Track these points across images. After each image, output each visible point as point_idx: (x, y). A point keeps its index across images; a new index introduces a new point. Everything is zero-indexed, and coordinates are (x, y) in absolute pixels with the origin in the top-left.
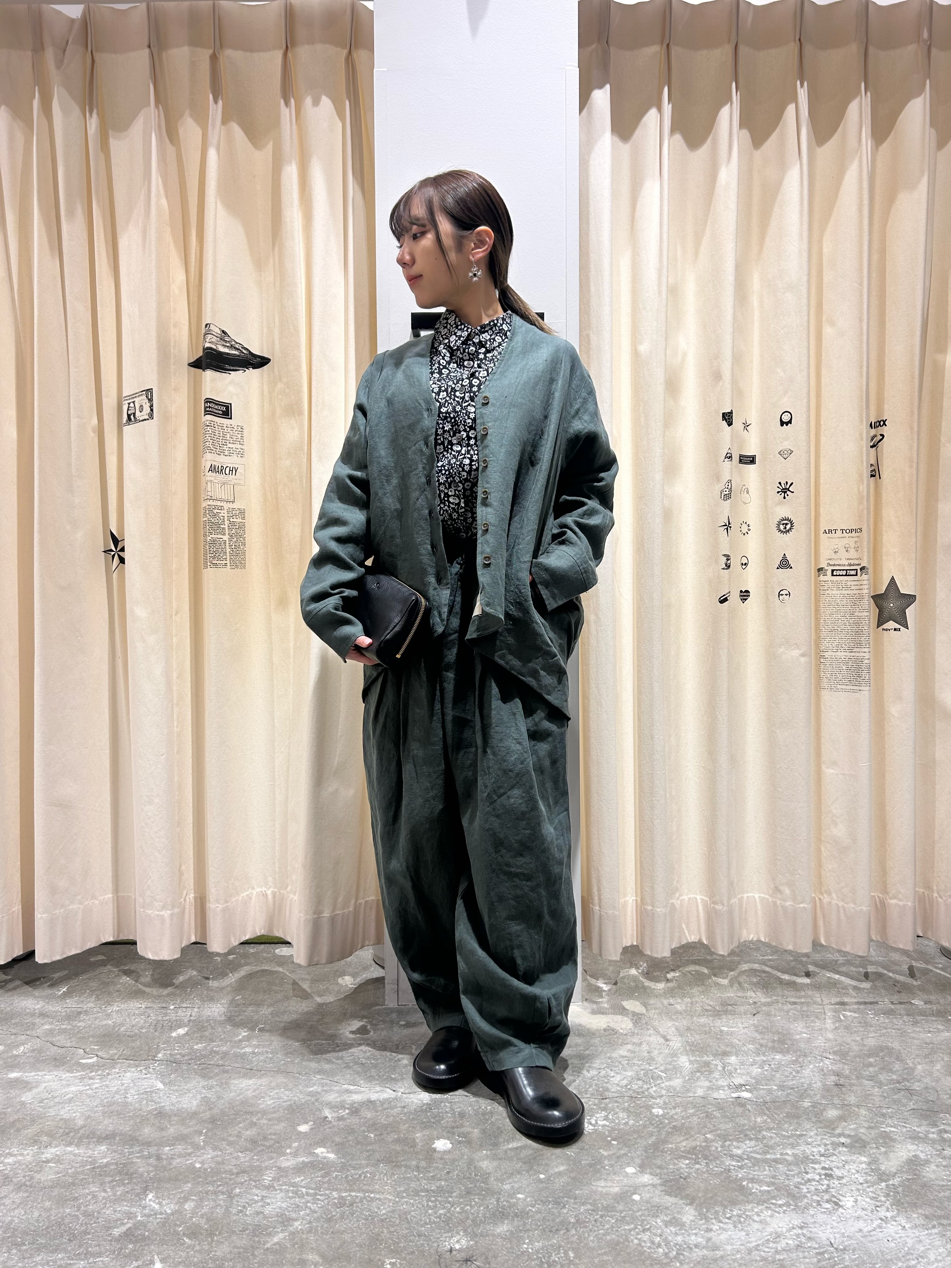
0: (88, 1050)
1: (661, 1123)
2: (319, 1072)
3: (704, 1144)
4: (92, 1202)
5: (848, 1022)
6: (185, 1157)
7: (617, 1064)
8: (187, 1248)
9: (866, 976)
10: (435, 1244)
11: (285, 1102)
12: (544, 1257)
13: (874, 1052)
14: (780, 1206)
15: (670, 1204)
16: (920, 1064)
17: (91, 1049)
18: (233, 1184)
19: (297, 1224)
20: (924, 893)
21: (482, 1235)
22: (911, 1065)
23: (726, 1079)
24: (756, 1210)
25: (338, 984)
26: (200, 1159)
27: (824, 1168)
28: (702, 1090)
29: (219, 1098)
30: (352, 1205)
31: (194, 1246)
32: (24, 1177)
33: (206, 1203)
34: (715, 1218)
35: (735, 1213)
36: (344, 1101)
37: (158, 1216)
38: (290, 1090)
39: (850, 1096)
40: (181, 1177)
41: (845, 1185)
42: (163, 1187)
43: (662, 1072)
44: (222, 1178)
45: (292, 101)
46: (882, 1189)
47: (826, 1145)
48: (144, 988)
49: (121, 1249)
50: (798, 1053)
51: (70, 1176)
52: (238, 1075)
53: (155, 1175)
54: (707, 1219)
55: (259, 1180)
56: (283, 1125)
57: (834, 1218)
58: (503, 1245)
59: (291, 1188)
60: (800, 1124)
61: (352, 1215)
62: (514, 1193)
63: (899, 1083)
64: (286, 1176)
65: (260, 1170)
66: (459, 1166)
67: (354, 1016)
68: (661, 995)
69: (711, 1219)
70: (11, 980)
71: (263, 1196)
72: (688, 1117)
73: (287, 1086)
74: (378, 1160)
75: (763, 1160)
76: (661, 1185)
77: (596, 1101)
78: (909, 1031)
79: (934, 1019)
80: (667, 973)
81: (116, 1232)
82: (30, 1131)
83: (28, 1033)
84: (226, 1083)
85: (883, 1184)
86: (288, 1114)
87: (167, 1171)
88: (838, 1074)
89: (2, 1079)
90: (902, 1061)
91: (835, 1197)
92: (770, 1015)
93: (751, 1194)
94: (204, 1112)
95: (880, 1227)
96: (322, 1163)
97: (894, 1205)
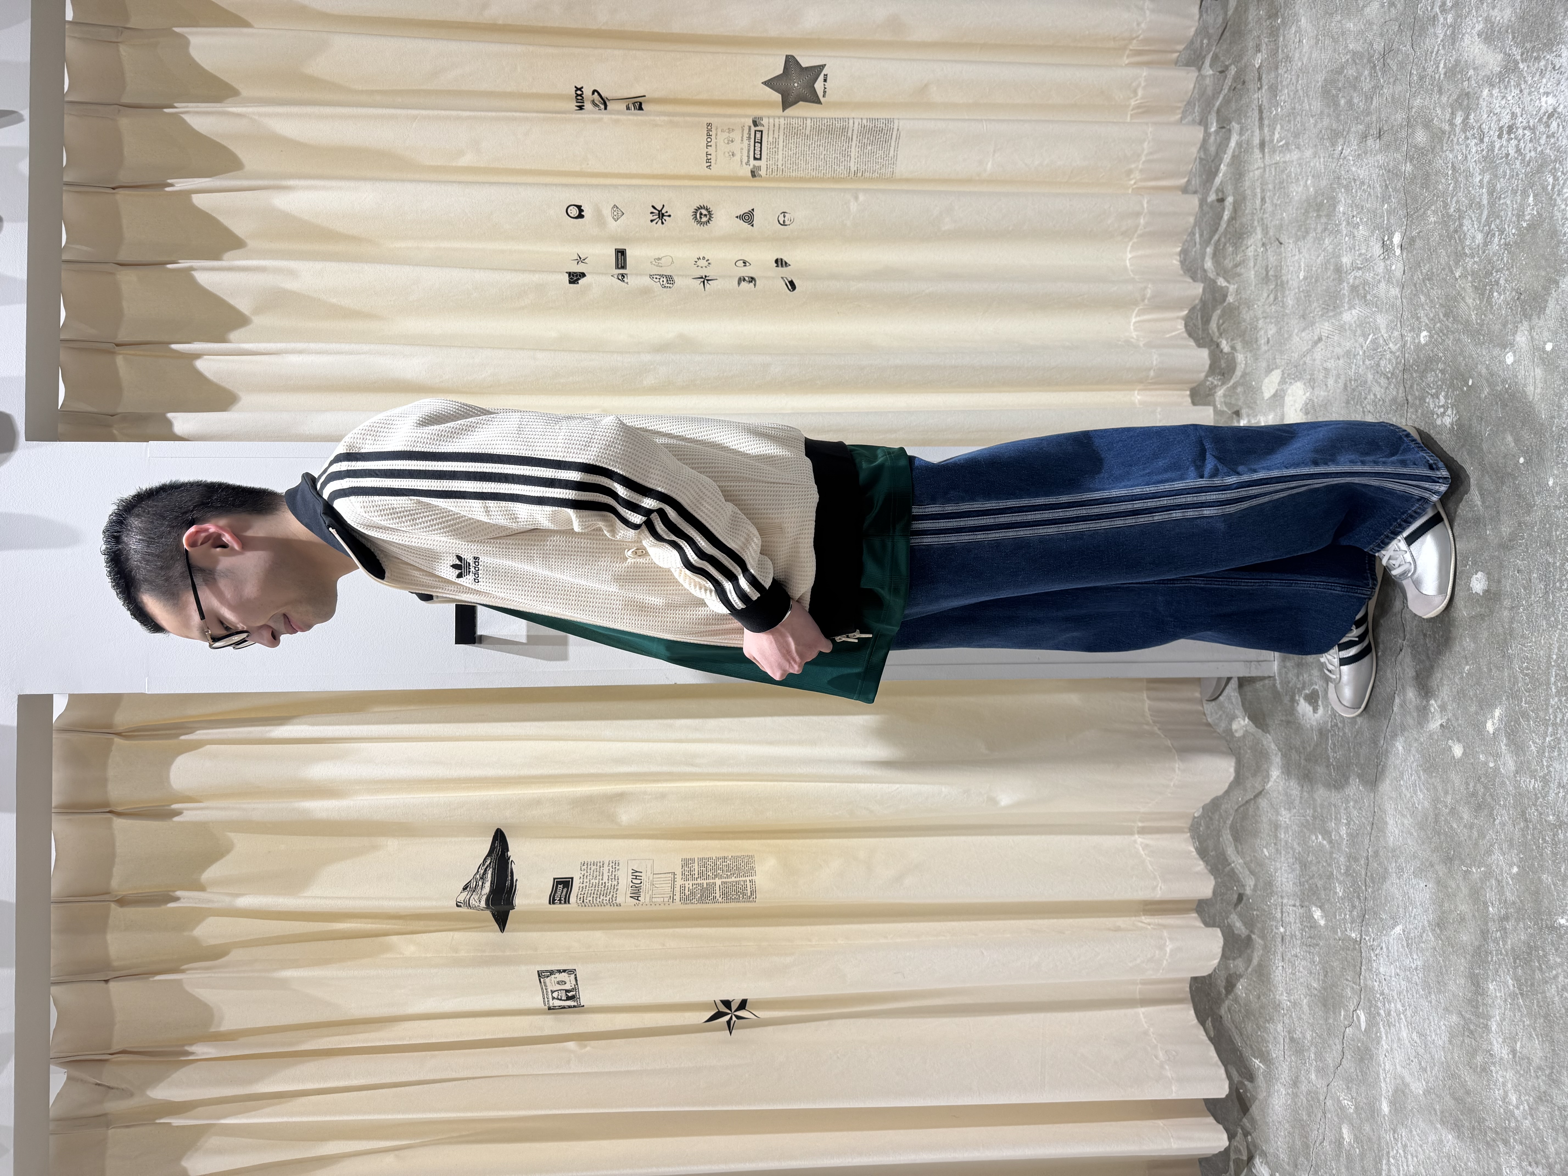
0: (1346, 1023)
1: (1441, 331)
2: (1375, 742)
3: (1470, 278)
5: (1289, 135)
6: (1502, 887)
7: (1356, 393)
11: (1419, 777)
13: (1331, 100)
14: (1556, 179)
15: (1558, 307)
16: (1346, 47)
17: (1345, 1018)
18: (1541, 824)
22: (1348, 57)
23: (1375, 264)
25: (1244, 736)
26: (1506, 868)
27: (1500, 137)
28: (1391, 289)
29: (1415, 857)
32: (1537, 1077)
36: (1417, 707)
38: (1402, 774)
39: (1395, 120)
40: (1533, 888)
41: (1523, 109)
42: (1547, 908)
43: (1366, 340)
44: (1533, 838)
45: (174, 806)
46: (1528, 67)
47: (1467, 138)
48: (1254, 966)
50: (1335, 186)
51: (1535, 1022)
52: (1381, 838)
53: (1530, 919)
55: (1536, 795)
56: (1453, 775)
59: (1547, 754)
60: (1438, 172)
62: (1547, 490)
63: (1374, 66)
64: (1529, 762)
65: (1520, 795)
66: (1509, 559)
67: (1291, 710)
68: (1255, 355)
71: (1559, 786)
72: (1432, 301)
73: (1396, 778)
74: (1503, 656)
75: (1491, 207)
76: (1530, 320)
77: (1411, 409)
78: (1300, 64)
79: (1281, 39)
80: (1222, 351)
82: (1469, 1079)
83: (1322, 1098)
84: (1394, 850)
85: (1521, 66)
86: (1438, 772)
87: (1524, 905)
88: (1364, 137)
89: (1391, 1122)
90: (1343, 67)
91: (1540, 120)
92: (1281, 226)
93: (1540, 215)
94: (1436, 872)
96: (1509, 722)
97: (1551, 49)
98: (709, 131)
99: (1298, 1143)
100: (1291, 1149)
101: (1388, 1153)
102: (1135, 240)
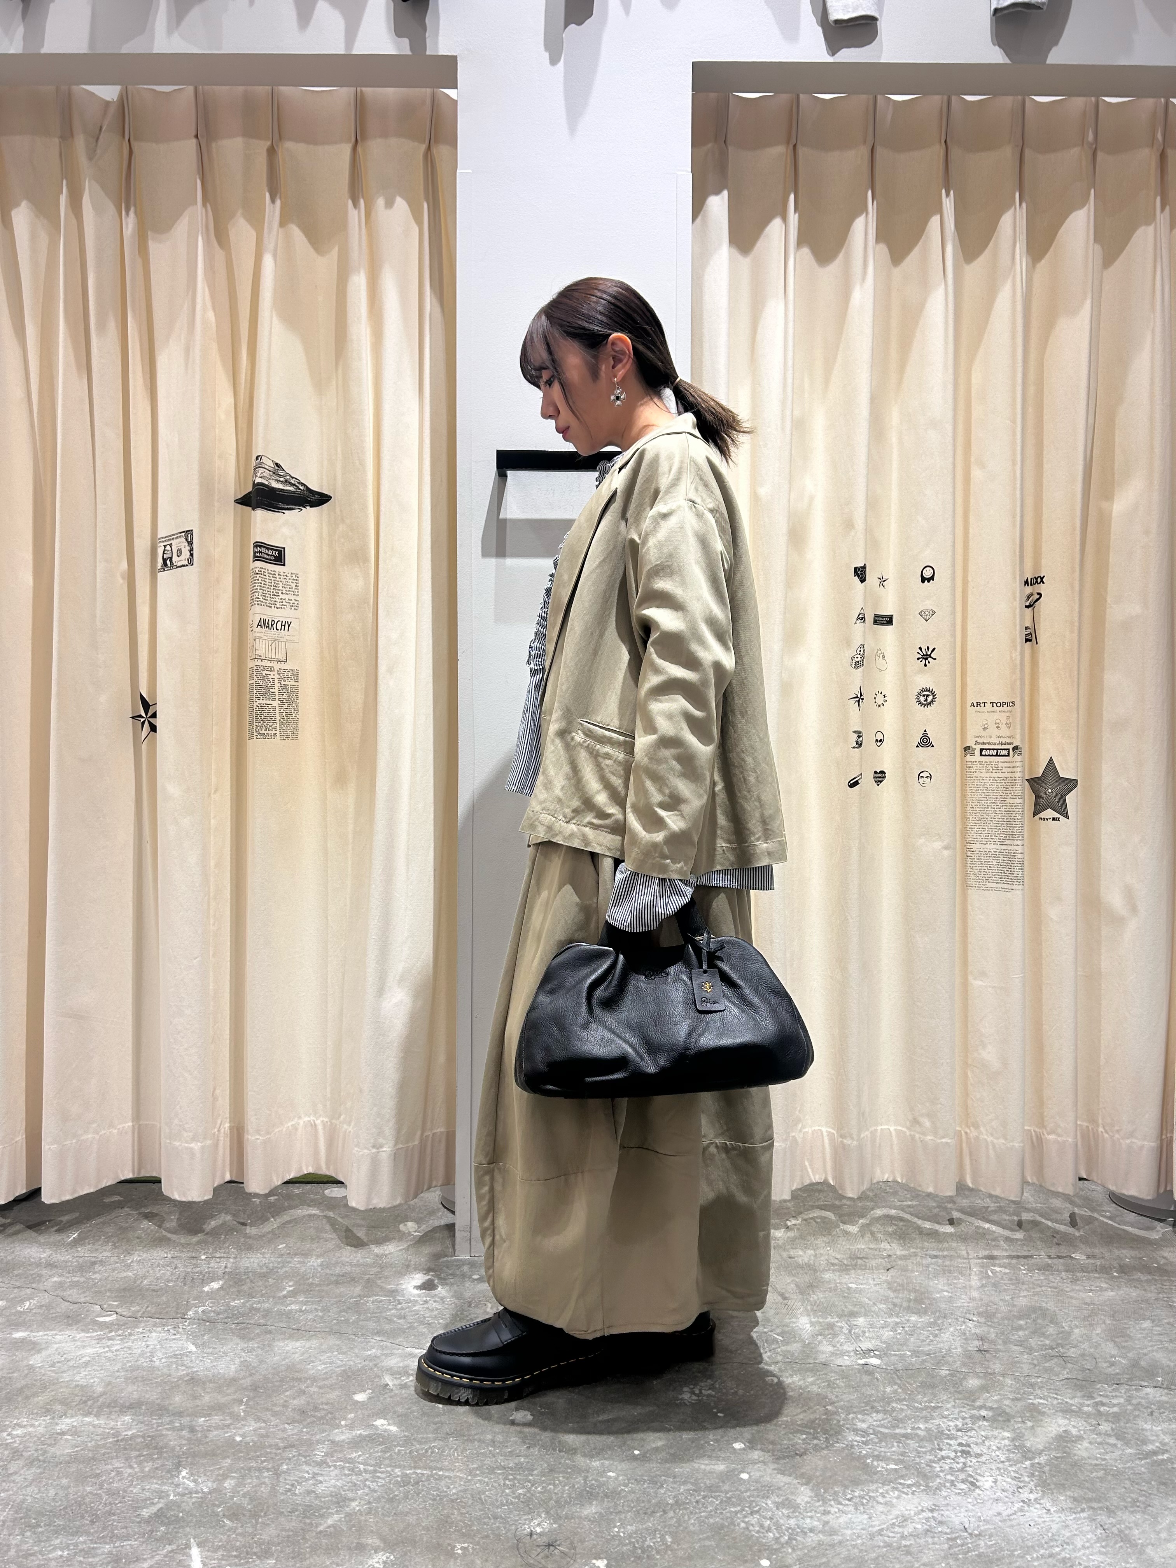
0: (105, 1306)
2: (378, 1333)
3: (824, 1417)
4: (117, 1479)
5: (997, 1279)
6: (223, 1429)
8: (229, 1530)
9: (1020, 1224)
10: (513, 1527)
11: (339, 1367)
12: (638, 1541)
13: (1026, 1313)
14: (909, 1486)
15: (782, 1484)
16: (1077, 1327)
17: (109, 1305)
18: (279, 1460)
19: (354, 1504)
20: (1088, 1127)
21: (567, 1517)
22: (1067, 1328)
23: (852, 1344)
24: (881, 1491)
25: (399, 1231)
26: (241, 1432)
27: (960, 1444)
28: (824, 1356)
29: (261, 1362)
30: (417, 1483)
31: (236, 1528)
32: (36, 1450)
33: (249, 1481)
34: (834, 1500)
35: (856, 1494)
36: (406, 1366)
37: (194, 1495)
38: (344, 1353)
39: (994, 1363)
40: (219, 1452)
41: (984, 1463)
42: (198, 1462)
43: (778, 1334)
44: (267, 1453)
45: (362, 201)
46: (1026, 1468)
47: (964, 1418)
48: (169, 1235)
49: (152, 1531)
50: (937, 1314)
51: (89, 1450)
52: (282, 1336)
53: (188, 1449)
54: (825, 1501)
55: (309, 1456)
56: (337, 1393)
57: (970, 1500)
58: (591, 1529)
59: (347, 1465)
60: (935, 1395)
61: (418, 1495)
62: (604, 1471)
63: (1052, 1349)
64: (341, 1451)
65: (311, 1445)
66: (541, 1440)
67: (418, 1268)
68: (779, 1246)
69: (830, 1500)
70: (10, 1224)
71: (315, 1474)
72: (807, 1386)
73: (341, 1348)
74: (448, 1434)
75: (892, 1435)
76: (773, 1462)
78: (1067, 1289)
79: (1097, 1275)
81: (145, 1513)
83: (34, 1286)
84: (270, 1345)
85: (1028, 1463)
86: (341, 1381)
87: (203, 1444)
88: (982, 1339)
89: (5, 1339)
90: (1057, 1324)
91: (971, 1476)
92: (907, 1270)
93: (876, 1473)
94: (244, 1378)
95: (1021, 1510)
96: (383, 1437)
97: (1039, 1486)
98: (1008, 704)
102: (907, 1133)
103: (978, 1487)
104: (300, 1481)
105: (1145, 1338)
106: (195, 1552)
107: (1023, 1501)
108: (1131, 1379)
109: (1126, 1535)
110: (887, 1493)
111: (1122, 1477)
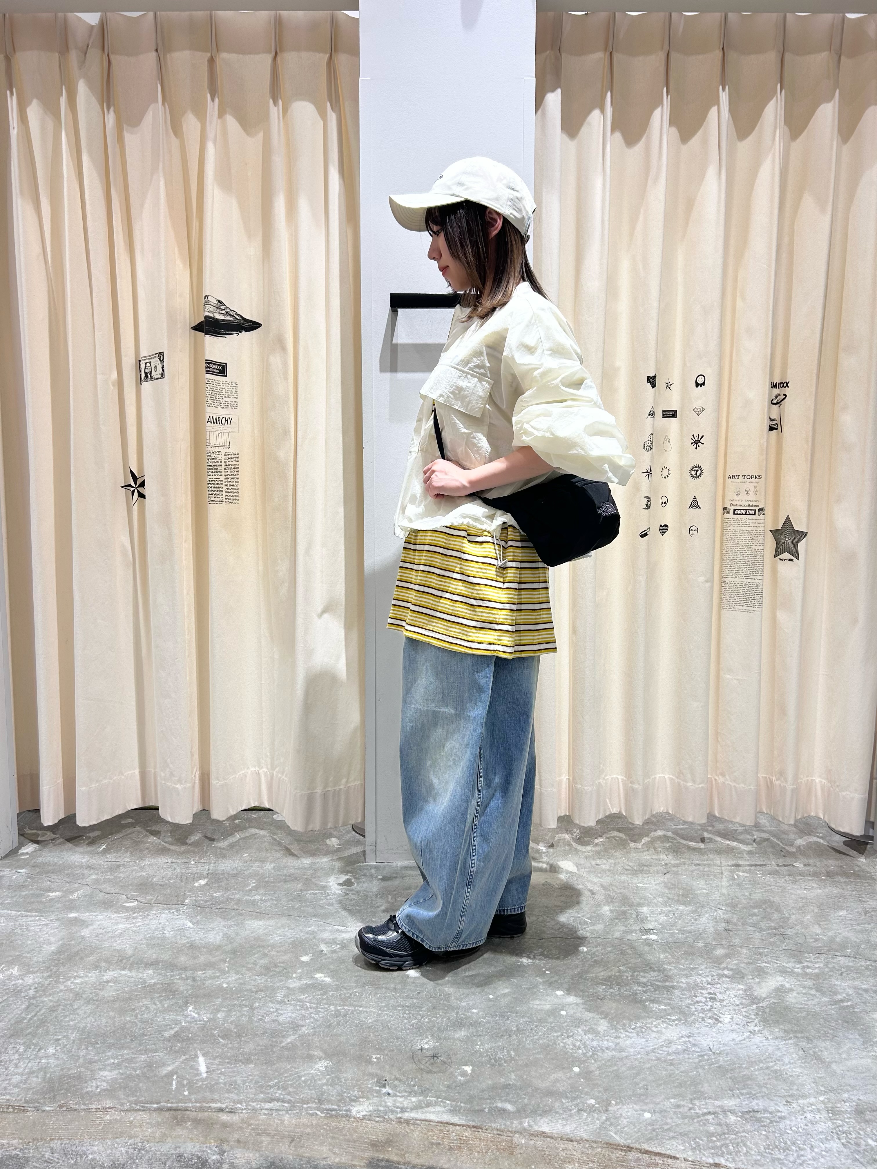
0: (129, 896)
1: (585, 958)
3: (618, 974)
4: (146, 1012)
5: (740, 881)
6: (214, 979)
8: (222, 1046)
10: (410, 1045)
11: (289, 938)
12: (492, 1055)
13: (758, 905)
14: (674, 1021)
15: (589, 1018)
16: (794, 914)
17: (132, 895)
18: (253, 999)
19: (304, 1029)
21: (445, 1038)
22: (786, 915)
23: (638, 925)
24: (654, 1023)
25: (326, 845)
26: (226, 981)
27: (709, 993)
28: (619, 933)
29: (237, 934)
30: (345, 1016)
31: (227, 1044)
32: (91, 993)
33: (234, 1013)
34: (623, 1029)
35: (638, 1025)
36: (336, 938)
37: (198, 1023)
38: (293, 929)
39: (736, 939)
40: (212, 994)
41: (725, 1006)
42: (199, 1001)
43: (588, 918)
44: (245, 995)
45: (280, 102)
46: (753, 1009)
47: (713, 976)
48: (168, 846)
49: (172, 1047)
50: (698, 905)
51: (127, 993)
52: (250, 917)
53: (192, 992)
54: (617, 1030)
55: (273, 997)
56: (289, 955)
57: (714, 1030)
58: (461, 1046)
59: (298, 1003)
60: (693, 960)
61: (346, 1023)
62: (469, 1009)
63: (775, 929)
64: (294, 994)
65: (273, 990)
66: (427, 989)
67: (341, 871)
68: (590, 857)
69: (620, 1029)
70: (57, 839)
71: (277, 1009)
72: (607, 954)
73: (290, 926)
74: (364, 984)
75: (663, 987)
76: (583, 1004)
77: (535, 941)
78: (789, 888)
79: (810, 878)
80: (595, 838)
81: (167, 1034)
82: (91, 959)
83: (79, 881)
84: (242, 924)
85: (755, 1006)
86: (292, 948)
87: (202, 989)
88: (727, 922)
89: (64, 918)
90: (780, 912)
91: (716, 1014)
92: (678, 874)
93: (651, 1012)
94: (226, 945)
95: (749, 1037)
96: (321, 985)
97: (761, 1021)
98: (756, 477)
99: (49, 868)
100: (45, 864)
101: (43, 916)
102: (676, 780)
103: (721, 1022)
104: (268, 1013)
105: (841, 922)
106: (201, 1060)
107: (750, 1032)
108: (829, 951)
109: (818, 1055)
110: (659, 1024)
111: (818, 1017)
